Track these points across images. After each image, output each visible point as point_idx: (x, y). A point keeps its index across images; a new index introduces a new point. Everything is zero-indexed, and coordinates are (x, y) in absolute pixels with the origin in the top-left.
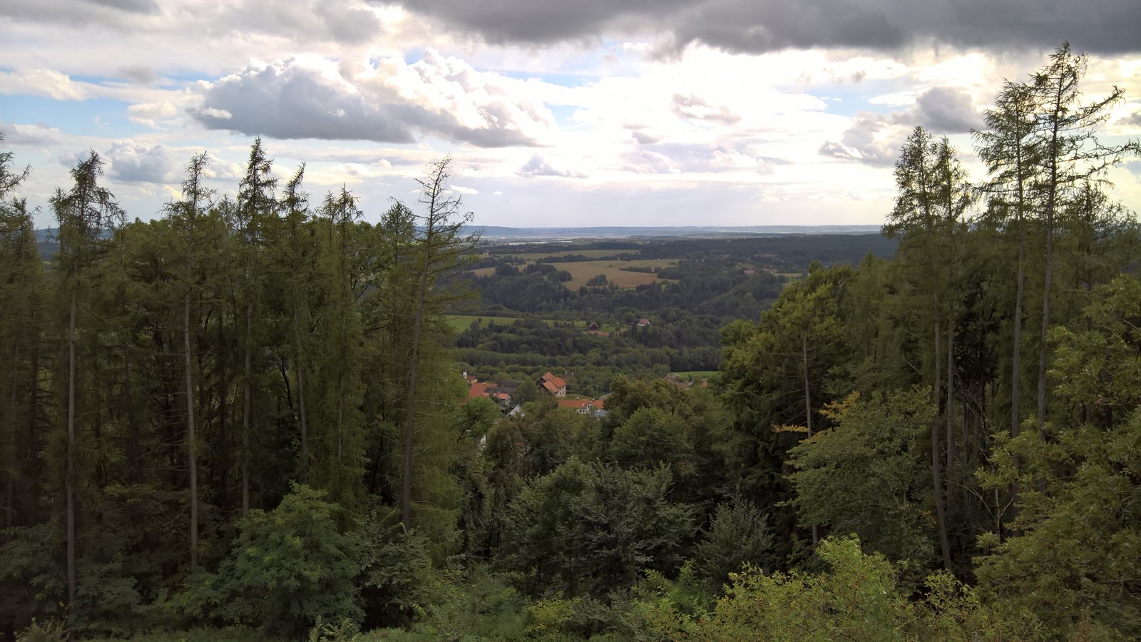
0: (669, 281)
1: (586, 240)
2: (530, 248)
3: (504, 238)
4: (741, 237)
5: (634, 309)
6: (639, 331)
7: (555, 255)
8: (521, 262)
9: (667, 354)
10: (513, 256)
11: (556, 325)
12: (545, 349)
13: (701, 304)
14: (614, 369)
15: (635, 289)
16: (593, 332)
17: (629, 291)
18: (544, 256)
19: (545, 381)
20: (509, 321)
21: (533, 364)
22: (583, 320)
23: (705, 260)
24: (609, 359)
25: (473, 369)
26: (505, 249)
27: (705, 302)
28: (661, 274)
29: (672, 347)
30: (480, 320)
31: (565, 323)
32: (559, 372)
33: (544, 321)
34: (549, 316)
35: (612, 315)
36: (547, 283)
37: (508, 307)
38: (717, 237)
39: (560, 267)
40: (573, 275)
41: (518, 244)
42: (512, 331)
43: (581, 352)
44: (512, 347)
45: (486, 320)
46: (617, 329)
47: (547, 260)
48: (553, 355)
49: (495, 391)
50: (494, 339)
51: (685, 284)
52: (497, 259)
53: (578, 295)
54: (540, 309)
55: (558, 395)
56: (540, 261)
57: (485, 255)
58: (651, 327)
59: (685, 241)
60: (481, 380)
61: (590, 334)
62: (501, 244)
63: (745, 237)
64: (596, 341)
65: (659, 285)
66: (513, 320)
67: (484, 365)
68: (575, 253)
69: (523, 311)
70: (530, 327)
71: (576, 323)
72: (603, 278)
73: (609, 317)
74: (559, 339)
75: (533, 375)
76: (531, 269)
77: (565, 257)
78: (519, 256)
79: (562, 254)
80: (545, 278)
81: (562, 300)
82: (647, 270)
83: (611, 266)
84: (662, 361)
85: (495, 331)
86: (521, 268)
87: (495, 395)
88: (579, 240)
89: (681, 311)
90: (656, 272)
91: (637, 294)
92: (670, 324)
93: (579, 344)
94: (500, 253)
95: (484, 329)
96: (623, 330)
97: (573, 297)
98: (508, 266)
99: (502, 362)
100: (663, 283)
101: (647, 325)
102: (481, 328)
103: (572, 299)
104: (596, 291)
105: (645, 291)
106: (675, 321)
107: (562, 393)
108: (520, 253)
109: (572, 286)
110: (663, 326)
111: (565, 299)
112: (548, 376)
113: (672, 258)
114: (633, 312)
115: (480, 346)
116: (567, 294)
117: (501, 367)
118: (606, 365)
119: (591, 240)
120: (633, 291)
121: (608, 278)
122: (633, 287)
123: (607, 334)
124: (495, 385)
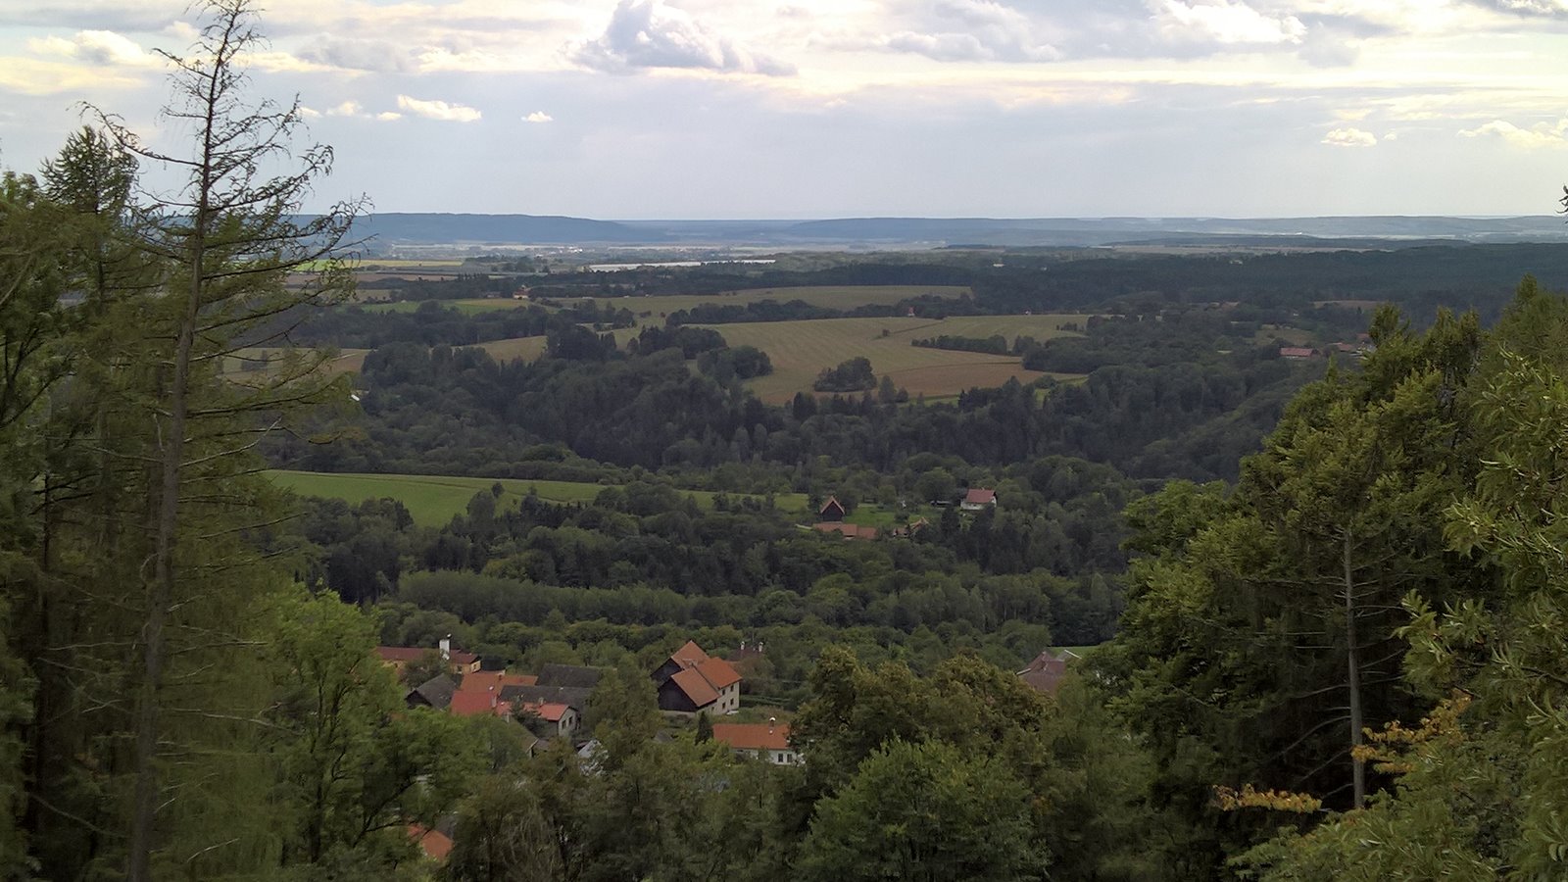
0: (1057, 377)
1: (817, 257)
2: (651, 281)
3: (574, 249)
4: (1273, 250)
5: (952, 459)
6: (966, 523)
7: (722, 300)
8: (624, 319)
9: (1046, 591)
10: (601, 303)
11: (720, 505)
12: (686, 573)
13: (1149, 448)
14: (886, 636)
15: (955, 402)
16: (827, 527)
17: (939, 406)
18: (689, 303)
19: (678, 669)
20: (583, 493)
21: (649, 619)
22: (801, 490)
23: (1165, 315)
24: (873, 606)
25: (471, 631)
26: (578, 281)
27: (1165, 441)
28: (1036, 357)
29: (1061, 571)
30: (497, 489)
31: (747, 502)
32: (722, 642)
33: (685, 494)
34: (703, 478)
35: (887, 478)
36: (696, 382)
37: (581, 454)
38: (1203, 250)
39: (736, 335)
40: (774, 361)
41: (615, 267)
42: (590, 522)
43: (789, 585)
44: (587, 569)
45: (515, 491)
46: (901, 519)
47: (697, 315)
48: (707, 592)
49: (531, 696)
50: (536, 544)
51: (1103, 388)
52: (555, 311)
53: (787, 418)
54: (677, 458)
55: (717, 710)
56: (677, 318)
57: (521, 300)
58: (1000, 512)
59: (1108, 261)
60: (491, 665)
61: (819, 532)
62: (565, 269)
63: (1285, 250)
64: (838, 551)
65: (1028, 392)
66: (596, 489)
67: (503, 620)
68: (782, 296)
69: (626, 463)
70: (643, 510)
71: (780, 501)
72: (862, 367)
73: (876, 482)
74: (726, 545)
75: (644, 651)
76: (653, 340)
77: (752, 307)
78: (619, 304)
79: (744, 298)
80: (693, 367)
81: (742, 431)
82: (993, 346)
83: (886, 333)
84: (1028, 612)
85: (542, 522)
86: (623, 337)
87: (528, 707)
88: (795, 256)
89: (1092, 467)
90: (1018, 351)
91: (962, 417)
92: (1055, 505)
93: (785, 561)
94: (561, 293)
95: (509, 518)
96: (917, 521)
97: (775, 425)
98: (585, 331)
99: (555, 613)
100: (1040, 385)
101: (989, 510)
102: (499, 513)
103: (770, 430)
104: (840, 407)
105: (986, 408)
106: (1073, 494)
107: (728, 703)
108: (620, 293)
109: (772, 393)
110: (1033, 509)
111: (751, 431)
112: (688, 654)
113: (1070, 310)
114: (948, 469)
115: (493, 565)
116: (756, 414)
117: (552, 627)
118: (863, 622)
119: (830, 255)
120: (949, 407)
121: (878, 370)
122: (951, 395)
123: (869, 533)
124: (530, 680)
